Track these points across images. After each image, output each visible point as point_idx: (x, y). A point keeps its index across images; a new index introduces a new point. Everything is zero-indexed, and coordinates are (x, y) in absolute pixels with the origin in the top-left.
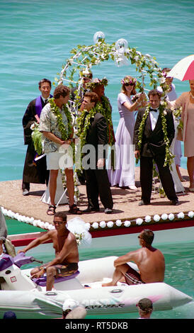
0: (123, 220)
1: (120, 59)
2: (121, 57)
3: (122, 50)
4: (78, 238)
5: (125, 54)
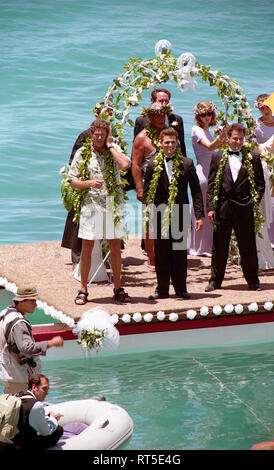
0: (167, 312)
1: (184, 82)
2: (186, 78)
3: (187, 69)
4: (98, 337)
5: (192, 74)
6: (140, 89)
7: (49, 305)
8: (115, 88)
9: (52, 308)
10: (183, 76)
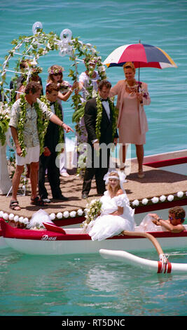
1: (64, 49)
2: (66, 47)
5: (70, 44)
6: (38, 56)
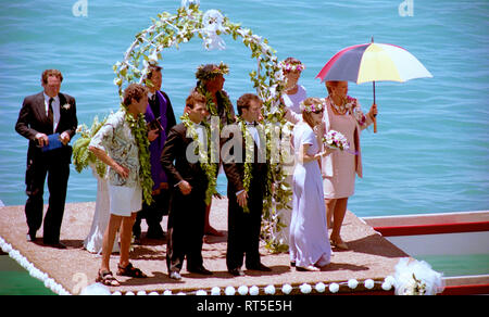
1: (210, 41)
3: (212, 27)
5: (218, 32)
6: (161, 47)
7: (50, 277)
8: (137, 43)
9: (53, 280)
10: (209, 34)
